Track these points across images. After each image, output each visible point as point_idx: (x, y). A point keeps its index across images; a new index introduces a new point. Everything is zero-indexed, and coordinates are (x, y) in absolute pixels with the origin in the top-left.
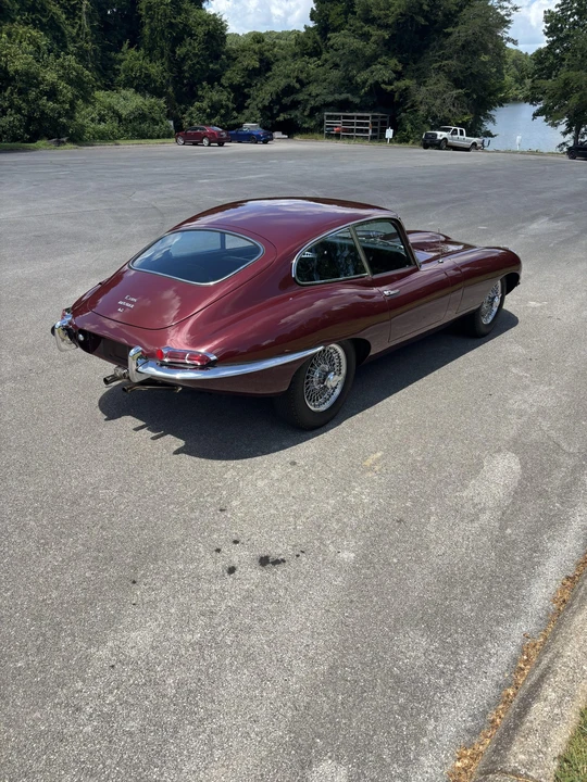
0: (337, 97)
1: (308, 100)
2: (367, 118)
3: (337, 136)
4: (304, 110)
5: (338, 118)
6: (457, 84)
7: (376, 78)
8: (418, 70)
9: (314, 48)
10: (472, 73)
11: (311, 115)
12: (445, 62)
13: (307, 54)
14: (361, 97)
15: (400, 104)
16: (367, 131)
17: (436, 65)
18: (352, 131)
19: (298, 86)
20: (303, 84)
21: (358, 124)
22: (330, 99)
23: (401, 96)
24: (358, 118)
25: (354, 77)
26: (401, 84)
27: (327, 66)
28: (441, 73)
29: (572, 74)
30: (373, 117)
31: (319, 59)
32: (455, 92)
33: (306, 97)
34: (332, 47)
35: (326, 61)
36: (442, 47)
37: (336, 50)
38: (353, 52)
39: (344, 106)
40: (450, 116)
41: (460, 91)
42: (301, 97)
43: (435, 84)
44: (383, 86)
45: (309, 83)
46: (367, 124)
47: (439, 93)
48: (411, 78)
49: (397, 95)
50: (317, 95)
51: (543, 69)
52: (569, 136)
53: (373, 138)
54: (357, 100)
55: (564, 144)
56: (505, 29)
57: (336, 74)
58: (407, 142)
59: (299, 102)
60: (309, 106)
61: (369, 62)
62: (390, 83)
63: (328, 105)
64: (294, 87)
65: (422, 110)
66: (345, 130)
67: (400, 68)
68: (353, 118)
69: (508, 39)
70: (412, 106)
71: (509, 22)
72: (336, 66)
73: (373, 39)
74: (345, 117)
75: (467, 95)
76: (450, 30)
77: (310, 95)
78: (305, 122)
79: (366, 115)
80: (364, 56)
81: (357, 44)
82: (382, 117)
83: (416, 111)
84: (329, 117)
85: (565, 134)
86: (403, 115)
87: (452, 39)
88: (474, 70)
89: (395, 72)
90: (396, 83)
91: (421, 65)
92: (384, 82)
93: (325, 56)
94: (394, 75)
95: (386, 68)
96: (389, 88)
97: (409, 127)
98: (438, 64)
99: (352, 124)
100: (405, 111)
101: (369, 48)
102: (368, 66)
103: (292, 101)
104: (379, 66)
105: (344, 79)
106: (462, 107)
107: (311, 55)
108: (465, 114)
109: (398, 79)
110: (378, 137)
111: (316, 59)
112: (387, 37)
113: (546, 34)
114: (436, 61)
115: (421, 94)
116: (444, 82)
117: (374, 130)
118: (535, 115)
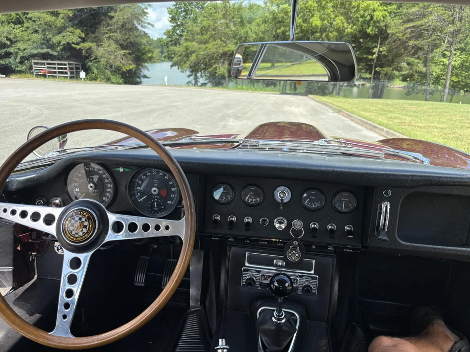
0: (40, 50)
1: (17, 53)
2: (65, 65)
3: (44, 76)
4: (16, 59)
5: (44, 64)
6: (123, 47)
7: (67, 40)
8: (95, 37)
9: (17, 18)
10: (130, 42)
11: (21, 62)
12: (112, 34)
13: (12, 22)
14: (58, 52)
15: (87, 58)
16: (66, 73)
17: (107, 35)
18: (55, 73)
19: (8, 43)
20: (12, 42)
21: (59, 68)
22: (35, 52)
23: (87, 52)
24: (58, 64)
25: (50, 39)
26: (87, 45)
27: (30, 31)
28: (111, 40)
29: (189, 44)
30: (70, 64)
31: (23, 27)
32: (122, 52)
33: (16, 50)
34: (31, 19)
35: (28, 28)
36: (108, 25)
37: (34, 21)
38: (46, 23)
39: (45, 56)
40: (121, 65)
41: (125, 51)
42: (11, 50)
43: (108, 46)
44: (73, 45)
45: (17, 41)
46: (66, 69)
47: (112, 52)
48: (92, 42)
49: (84, 51)
50: (24, 50)
51: (171, 41)
52: (192, 78)
53: (71, 78)
54: (55, 54)
55: (189, 82)
56: (145, 17)
57: (36, 37)
58: (96, 80)
59: (11, 54)
60: (19, 56)
61: (60, 30)
62: (78, 44)
63: (33, 56)
64: (5, 44)
65: (103, 61)
66: (49, 72)
67: (83, 35)
68: (55, 64)
69: (148, 24)
70: (96, 59)
71: (147, 13)
72: (36, 31)
73: (61, 16)
74: (48, 64)
75: (130, 54)
76: (112, 14)
77: (18, 49)
78: (17, 67)
79: (63, 62)
80: (56, 27)
81: (50, 18)
82: (76, 64)
83: (99, 61)
84: (36, 64)
85: (189, 76)
86: (90, 63)
87: (114, 20)
88: (132, 40)
89: (80, 37)
90: (82, 44)
91: (97, 34)
92: (73, 43)
93: (26, 24)
94: (80, 40)
95: (73, 35)
96: (78, 47)
97: (95, 71)
98: (109, 35)
99: (55, 68)
100: (91, 61)
101: (59, 22)
102: (60, 33)
103: (6, 52)
104: (68, 33)
105: (43, 39)
106: (128, 60)
107: (15, 24)
108: (130, 64)
109: (83, 42)
110: (75, 76)
111: (20, 26)
112: (71, 15)
113: (170, 21)
114: (107, 33)
115: (99, 52)
116: (114, 46)
117: (71, 73)
118: (172, 66)
